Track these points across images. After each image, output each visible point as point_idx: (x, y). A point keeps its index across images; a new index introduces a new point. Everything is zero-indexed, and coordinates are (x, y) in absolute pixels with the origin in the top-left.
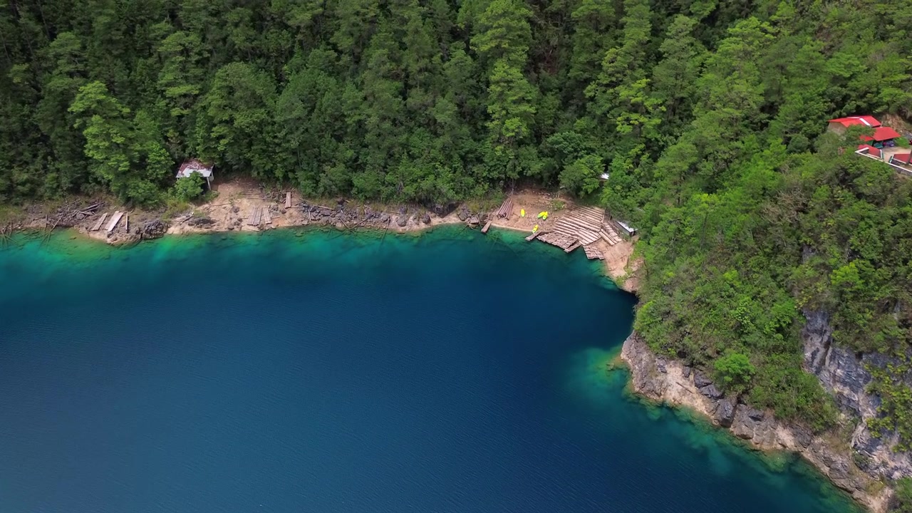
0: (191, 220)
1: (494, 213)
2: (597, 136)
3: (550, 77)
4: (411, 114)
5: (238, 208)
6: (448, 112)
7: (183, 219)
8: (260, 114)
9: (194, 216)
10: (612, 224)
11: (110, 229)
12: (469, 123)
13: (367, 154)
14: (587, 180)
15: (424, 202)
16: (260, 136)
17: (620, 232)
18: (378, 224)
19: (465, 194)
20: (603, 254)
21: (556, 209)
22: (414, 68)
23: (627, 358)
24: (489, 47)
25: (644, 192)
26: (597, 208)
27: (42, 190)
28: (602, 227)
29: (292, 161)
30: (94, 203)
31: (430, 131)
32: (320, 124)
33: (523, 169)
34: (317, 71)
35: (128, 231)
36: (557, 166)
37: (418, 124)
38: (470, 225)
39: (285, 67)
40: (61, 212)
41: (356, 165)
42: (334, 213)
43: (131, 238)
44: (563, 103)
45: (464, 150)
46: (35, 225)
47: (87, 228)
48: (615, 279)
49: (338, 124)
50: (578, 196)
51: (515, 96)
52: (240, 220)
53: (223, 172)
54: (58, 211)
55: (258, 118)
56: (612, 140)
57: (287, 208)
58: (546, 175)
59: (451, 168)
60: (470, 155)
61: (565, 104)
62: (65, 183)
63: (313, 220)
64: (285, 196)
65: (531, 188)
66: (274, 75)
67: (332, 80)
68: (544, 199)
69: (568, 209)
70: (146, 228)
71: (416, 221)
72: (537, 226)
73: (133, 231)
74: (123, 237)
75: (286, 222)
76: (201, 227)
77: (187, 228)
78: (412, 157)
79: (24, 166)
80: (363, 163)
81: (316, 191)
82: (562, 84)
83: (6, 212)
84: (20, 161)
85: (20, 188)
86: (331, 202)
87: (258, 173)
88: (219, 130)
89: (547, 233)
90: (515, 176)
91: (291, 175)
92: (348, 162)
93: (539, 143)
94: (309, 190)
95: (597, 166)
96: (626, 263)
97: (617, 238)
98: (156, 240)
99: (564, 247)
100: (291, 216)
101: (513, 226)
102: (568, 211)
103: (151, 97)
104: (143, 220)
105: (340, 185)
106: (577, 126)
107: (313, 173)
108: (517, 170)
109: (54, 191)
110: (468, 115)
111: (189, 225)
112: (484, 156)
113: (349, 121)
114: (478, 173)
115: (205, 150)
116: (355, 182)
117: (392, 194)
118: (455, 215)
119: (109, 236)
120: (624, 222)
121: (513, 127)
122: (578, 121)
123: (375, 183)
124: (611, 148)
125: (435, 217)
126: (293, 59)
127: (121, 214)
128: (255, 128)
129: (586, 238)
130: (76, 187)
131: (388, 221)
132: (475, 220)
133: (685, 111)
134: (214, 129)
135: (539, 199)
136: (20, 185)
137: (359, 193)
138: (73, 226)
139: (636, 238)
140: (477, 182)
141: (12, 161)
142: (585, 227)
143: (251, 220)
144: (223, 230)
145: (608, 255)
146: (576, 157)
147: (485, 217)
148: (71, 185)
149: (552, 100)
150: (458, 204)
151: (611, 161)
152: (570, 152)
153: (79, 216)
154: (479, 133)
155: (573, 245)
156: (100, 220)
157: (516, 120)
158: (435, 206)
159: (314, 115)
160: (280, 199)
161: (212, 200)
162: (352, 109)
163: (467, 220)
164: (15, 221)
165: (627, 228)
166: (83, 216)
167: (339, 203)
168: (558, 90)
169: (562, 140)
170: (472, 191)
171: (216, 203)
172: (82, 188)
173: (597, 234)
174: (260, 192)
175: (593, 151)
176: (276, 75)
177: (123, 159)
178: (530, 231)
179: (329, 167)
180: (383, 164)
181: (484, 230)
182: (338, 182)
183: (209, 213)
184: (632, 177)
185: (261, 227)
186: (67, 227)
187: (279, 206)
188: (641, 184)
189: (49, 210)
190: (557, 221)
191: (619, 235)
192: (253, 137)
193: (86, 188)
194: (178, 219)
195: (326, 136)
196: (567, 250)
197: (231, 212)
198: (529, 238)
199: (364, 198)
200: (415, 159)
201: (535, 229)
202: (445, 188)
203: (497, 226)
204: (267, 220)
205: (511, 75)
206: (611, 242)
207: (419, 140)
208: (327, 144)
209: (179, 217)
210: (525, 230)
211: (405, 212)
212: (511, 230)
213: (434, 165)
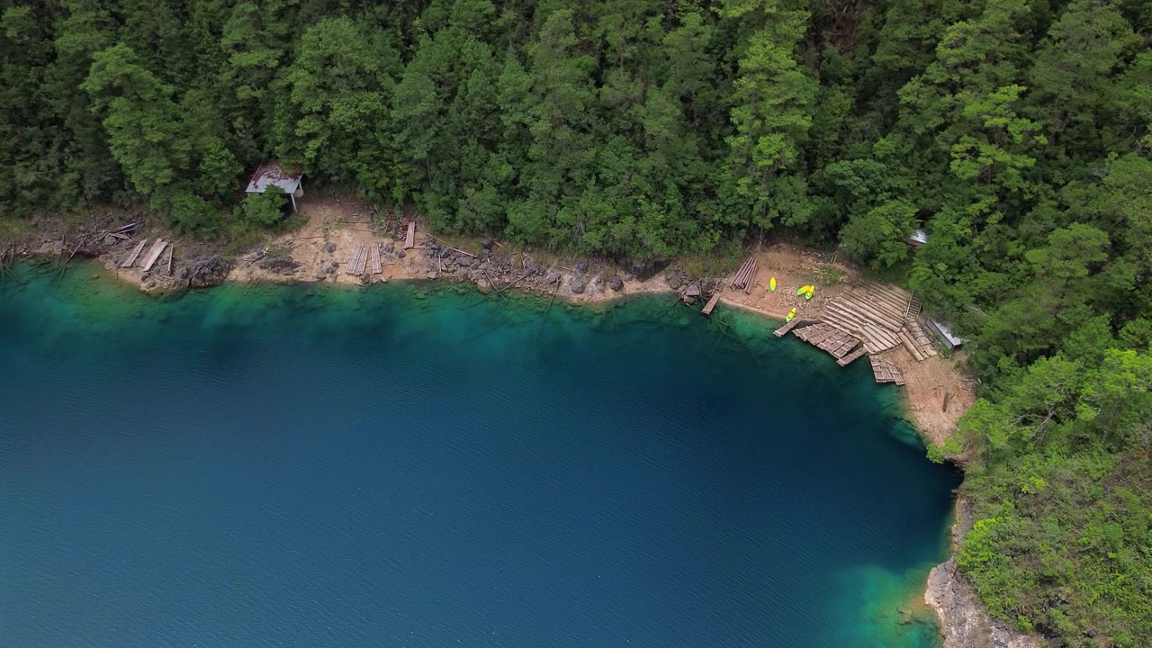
0: (264, 260)
1: (725, 280)
2: (911, 167)
3: (839, 57)
4: (606, 112)
5: (335, 246)
6: (665, 119)
7: (253, 257)
8: (371, 101)
9: (269, 255)
10: (922, 321)
11: (147, 268)
12: (698, 130)
13: (532, 174)
14: (888, 244)
15: (615, 256)
16: (370, 136)
17: (936, 339)
18: (540, 284)
19: (681, 247)
20: (902, 374)
21: (828, 282)
22: (616, 38)
23: (935, 604)
24: (743, 10)
25: (987, 281)
26: (898, 290)
27: (58, 196)
28: (904, 325)
29: (418, 178)
30: (130, 221)
31: (635, 141)
32: (461, 122)
33: (781, 214)
34: (463, 32)
35: (172, 273)
36: (838, 213)
37: (615, 129)
38: (686, 297)
39: (417, 22)
40: (84, 232)
41: (514, 190)
42: (476, 262)
43: (174, 285)
44: (858, 102)
45: (686, 177)
46: (46, 251)
47: (116, 262)
48: (920, 428)
49: (489, 123)
50: (867, 265)
51: (778, 97)
52: (336, 265)
53: (318, 184)
54: (80, 231)
55: (367, 107)
56: (937, 179)
57: (407, 249)
58: (818, 227)
59: (662, 204)
60: (695, 186)
61: (861, 106)
62: (90, 189)
63: (445, 271)
64: (406, 228)
65: (791, 243)
66: (400, 33)
67: (485, 50)
68: (811, 263)
69: (849, 284)
70: (197, 271)
71: (600, 286)
72: (794, 310)
73: (180, 271)
74: (164, 283)
75: (404, 271)
76: (278, 272)
77: (259, 273)
78: (602, 184)
79: (32, 160)
80: (525, 187)
81: (452, 225)
82: (860, 69)
83: (7, 229)
84: (27, 152)
85: (26, 193)
86: (473, 243)
87: (367, 192)
88: (307, 127)
89: (810, 324)
90: (766, 223)
91: (416, 196)
92: (502, 184)
93: (811, 169)
94: (441, 224)
95: (908, 223)
96: (942, 400)
97: (929, 349)
98: (213, 289)
99: (837, 354)
100: (412, 263)
101: (755, 306)
102: (848, 288)
103: (213, 62)
104: (194, 256)
105: (488, 220)
106: (878, 149)
107: (447, 198)
108: (770, 216)
109: (75, 201)
110: (698, 117)
111: (261, 267)
112: (718, 186)
113: (506, 120)
114: (705, 215)
115: (290, 152)
116: (511, 217)
117: (567, 240)
118: (663, 278)
119: (144, 279)
120: (944, 325)
121: (771, 151)
122: (882, 141)
123: (540, 223)
124: (934, 191)
125: (631, 279)
126: (430, 9)
127: (165, 244)
128: (363, 124)
129: (877, 341)
130: (107, 195)
131: (557, 283)
132: (694, 290)
133: (1079, 139)
134: (300, 123)
135: (801, 262)
136: (26, 189)
137: (515, 233)
138: (98, 256)
139: (962, 357)
140: (703, 227)
141: (15, 151)
142: (875, 321)
143: (351, 266)
144: (310, 279)
145: (910, 379)
146: (873, 203)
147: (710, 285)
148: (98, 193)
149: (841, 99)
150: (668, 262)
151: (932, 214)
152: (862, 194)
153: (109, 240)
154: (713, 150)
155: (851, 351)
156: (135, 250)
157: (777, 137)
158: (631, 264)
159: (453, 108)
160: (398, 232)
161: (298, 228)
162: (512, 101)
163: (681, 289)
164: (20, 243)
165: (949, 336)
166: (115, 240)
167: (486, 247)
168: (850, 80)
169: (851, 173)
170: (693, 243)
171: (304, 234)
172: (115, 197)
173: (894, 336)
174: (369, 219)
175: (902, 192)
176: (404, 32)
177: (162, 165)
178: (782, 316)
179: (473, 190)
180: (555, 192)
181: (708, 309)
182: (484, 217)
183: (290, 250)
184: (967, 249)
185: (366, 279)
186: (91, 256)
187: (396, 246)
188: (982, 264)
189: (66, 228)
190: (829, 304)
191: (932, 344)
192: (359, 137)
193: (120, 197)
194: (246, 257)
195: (470, 141)
196: (842, 362)
197: (323, 251)
198: (779, 333)
199: (523, 242)
200: (608, 186)
201: (791, 315)
202: (649, 238)
203: (730, 303)
204: (376, 267)
205: (776, 61)
206: (917, 354)
207: (615, 157)
208: (471, 155)
209: (247, 253)
210: (773, 314)
211: (585, 270)
212: (752, 313)
213: (636, 200)
